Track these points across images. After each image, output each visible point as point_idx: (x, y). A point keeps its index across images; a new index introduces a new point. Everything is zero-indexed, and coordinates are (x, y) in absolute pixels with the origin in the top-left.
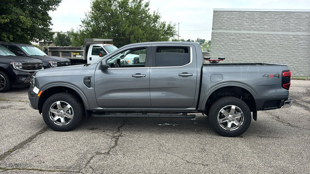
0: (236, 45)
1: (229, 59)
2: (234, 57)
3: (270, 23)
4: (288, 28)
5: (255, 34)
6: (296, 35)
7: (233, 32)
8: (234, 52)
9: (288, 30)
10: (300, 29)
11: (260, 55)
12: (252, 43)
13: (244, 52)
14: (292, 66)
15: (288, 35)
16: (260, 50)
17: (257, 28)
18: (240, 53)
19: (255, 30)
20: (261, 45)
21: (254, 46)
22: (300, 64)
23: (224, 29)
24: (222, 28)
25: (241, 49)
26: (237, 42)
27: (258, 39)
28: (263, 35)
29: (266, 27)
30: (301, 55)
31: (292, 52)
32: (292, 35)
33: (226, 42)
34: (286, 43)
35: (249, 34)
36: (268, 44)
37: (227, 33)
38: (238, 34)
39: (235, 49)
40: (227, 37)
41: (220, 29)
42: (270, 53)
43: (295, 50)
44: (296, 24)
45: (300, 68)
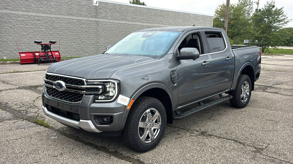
0: (25, 28)
1: (20, 42)
2: (25, 40)
3: (56, 7)
4: (72, 13)
5: (43, 17)
6: (79, 20)
7: (21, 13)
8: (24, 35)
9: (72, 15)
10: (81, 14)
11: (50, 37)
12: (41, 26)
13: (34, 35)
14: (79, 47)
15: (72, 19)
16: (50, 33)
17: (45, 11)
18: (31, 36)
19: (43, 13)
20: (51, 28)
21: (44, 29)
22: (84, 45)
23: (10, 10)
24: (7, 8)
25: (32, 31)
26: (27, 25)
27: (48, 22)
28: (52, 18)
29: (53, 10)
30: (84, 37)
31: (78, 34)
32: (76, 19)
33: (14, 24)
34: (72, 26)
35: (38, 17)
36: (57, 26)
37: (14, 14)
38: (27, 15)
39: (25, 31)
40: (15, 18)
41: (5, 8)
42: (59, 36)
43: (79, 32)
44: (78, 9)
45: (85, 48)
